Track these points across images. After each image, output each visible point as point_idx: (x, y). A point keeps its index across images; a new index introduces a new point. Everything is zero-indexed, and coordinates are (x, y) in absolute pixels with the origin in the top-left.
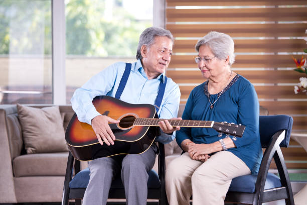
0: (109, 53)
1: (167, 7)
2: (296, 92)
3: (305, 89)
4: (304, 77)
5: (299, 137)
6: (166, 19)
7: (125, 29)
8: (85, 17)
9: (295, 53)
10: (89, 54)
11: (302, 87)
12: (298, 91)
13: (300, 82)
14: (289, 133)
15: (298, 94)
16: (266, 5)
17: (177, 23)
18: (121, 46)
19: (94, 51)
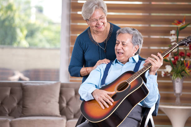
0: (30, 44)
1: (71, 12)
2: (163, 75)
3: (169, 73)
4: (169, 65)
5: (164, 108)
6: (71, 21)
7: (45, 29)
8: (13, 18)
9: (162, 48)
10: (15, 45)
11: (167, 72)
12: (164, 75)
13: (165, 68)
14: (158, 105)
15: (164, 77)
16: (142, 13)
17: (79, 24)
18: (41, 41)
19: (19, 43)
